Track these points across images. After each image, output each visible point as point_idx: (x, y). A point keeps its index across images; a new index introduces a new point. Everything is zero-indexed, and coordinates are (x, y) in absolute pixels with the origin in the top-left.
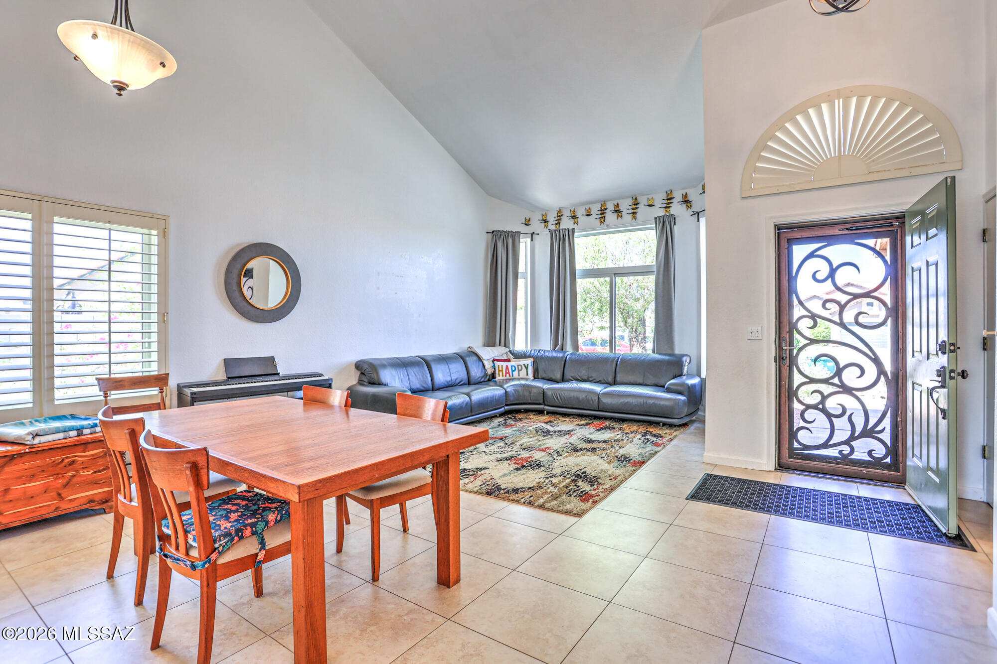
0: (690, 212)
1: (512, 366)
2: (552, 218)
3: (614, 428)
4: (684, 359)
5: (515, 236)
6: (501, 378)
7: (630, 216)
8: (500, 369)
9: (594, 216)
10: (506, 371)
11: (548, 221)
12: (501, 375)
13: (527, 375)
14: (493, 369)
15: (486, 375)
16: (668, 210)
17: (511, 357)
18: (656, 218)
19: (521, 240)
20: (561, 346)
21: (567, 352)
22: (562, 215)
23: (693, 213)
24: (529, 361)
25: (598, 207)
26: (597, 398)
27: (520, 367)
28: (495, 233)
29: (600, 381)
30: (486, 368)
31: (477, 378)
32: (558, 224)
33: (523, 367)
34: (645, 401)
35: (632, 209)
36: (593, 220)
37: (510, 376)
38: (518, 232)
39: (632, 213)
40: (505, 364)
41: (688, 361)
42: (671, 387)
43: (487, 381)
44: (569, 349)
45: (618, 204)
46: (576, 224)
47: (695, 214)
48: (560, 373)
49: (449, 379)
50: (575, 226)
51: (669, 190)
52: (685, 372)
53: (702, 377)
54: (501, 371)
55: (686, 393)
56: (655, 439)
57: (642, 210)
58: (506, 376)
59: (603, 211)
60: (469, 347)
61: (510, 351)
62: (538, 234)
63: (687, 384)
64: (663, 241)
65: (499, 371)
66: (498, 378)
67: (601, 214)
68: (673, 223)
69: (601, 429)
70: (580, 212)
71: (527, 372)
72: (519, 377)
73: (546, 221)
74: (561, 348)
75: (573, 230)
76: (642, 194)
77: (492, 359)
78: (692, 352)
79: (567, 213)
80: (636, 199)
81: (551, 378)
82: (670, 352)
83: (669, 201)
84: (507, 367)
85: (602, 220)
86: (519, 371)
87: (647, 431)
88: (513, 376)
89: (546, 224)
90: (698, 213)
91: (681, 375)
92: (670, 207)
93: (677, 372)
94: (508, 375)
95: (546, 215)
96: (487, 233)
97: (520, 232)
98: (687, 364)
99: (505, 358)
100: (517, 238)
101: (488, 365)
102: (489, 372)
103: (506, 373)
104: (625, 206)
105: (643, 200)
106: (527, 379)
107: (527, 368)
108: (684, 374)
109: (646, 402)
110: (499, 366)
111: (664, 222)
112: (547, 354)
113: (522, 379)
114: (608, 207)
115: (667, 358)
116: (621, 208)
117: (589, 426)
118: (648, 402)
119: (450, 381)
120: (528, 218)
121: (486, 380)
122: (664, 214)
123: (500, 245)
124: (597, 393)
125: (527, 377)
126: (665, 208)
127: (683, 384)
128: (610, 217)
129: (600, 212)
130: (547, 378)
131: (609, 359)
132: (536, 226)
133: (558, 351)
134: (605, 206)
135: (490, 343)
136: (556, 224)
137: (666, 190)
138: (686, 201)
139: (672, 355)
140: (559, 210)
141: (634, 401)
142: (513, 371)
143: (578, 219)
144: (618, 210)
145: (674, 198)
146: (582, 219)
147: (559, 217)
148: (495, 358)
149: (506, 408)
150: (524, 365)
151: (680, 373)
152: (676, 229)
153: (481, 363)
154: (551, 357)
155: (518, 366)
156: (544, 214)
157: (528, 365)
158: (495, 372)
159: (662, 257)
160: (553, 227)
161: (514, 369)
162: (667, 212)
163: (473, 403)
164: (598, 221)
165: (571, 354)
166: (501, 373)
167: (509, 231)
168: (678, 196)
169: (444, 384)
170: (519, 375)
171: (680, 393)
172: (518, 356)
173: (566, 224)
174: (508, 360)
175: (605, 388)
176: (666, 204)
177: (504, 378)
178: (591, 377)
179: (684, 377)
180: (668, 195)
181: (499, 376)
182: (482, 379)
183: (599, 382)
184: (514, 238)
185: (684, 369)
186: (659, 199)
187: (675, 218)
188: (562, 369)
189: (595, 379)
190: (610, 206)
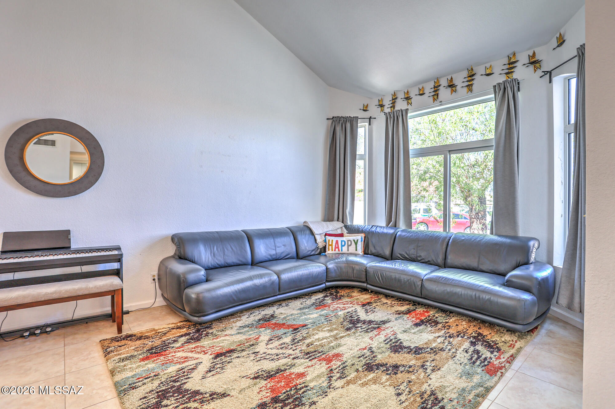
0: (539, 73)
1: (342, 241)
2: (387, 102)
3: (437, 323)
4: (531, 243)
5: (353, 122)
6: (330, 252)
7: (466, 89)
8: (330, 243)
9: (427, 94)
10: (335, 246)
11: (384, 106)
12: (330, 250)
13: (356, 250)
14: (325, 243)
15: (318, 248)
16: (510, 75)
17: (345, 231)
18: (495, 87)
19: (359, 125)
20: (395, 222)
21: (399, 228)
22: (396, 98)
23: (543, 74)
24: (359, 237)
25: (432, 84)
26: (420, 283)
27: (349, 243)
28: (334, 119)
29: (429, 261)
30: (317, 242)
31: (306, 251)
32: (394, 107)
33: (353, 243)
34: (477, 295)
35: (467, 81)
36: (427, 98)
37: (339, 251)
38: (356, 117)
39: (467, 86)
40: (335, 239)
41: (536, 245)
42: (514, 280)
43: (317, 255)
44: (402, 225)
45: (452, 78)
46: (409, 105)
47: (546, 74)
48: (389, 249)
49: (273, 252)
50: (409, 107)
51: (511, 54)
52: (532, 259)
53: (554, 265)
54: (331, 245)
55: (535, 290)
56: (488, 355)
57: (479, 81)
58: (335, 250)
59: (436, 89)
60: (305, 222)
61: (346, 227)
62: (375, 118)
63: (537, 279)
64: (503, 110)
65: (329, 245)
66: (329, 252)
67: (434, 92)
68: (516, 89)
69: (422, 323)
70: (413, 93)
71: (356, 247)
72: (348, 252)
73: (382, 106)
74: (394, 224)
75: (407, 109)
76: (479, 64)
77: (324, 234)
78: (542, 235)
79: (401, 96)
80: (472, 69)
81: (381, 254)
82: (512, 234)
83: (511, 66)
84: (337, 242)
85: (436, 97)
86: (348, 246)
87: (480, 334)
88: (342, 251)
89: (382, 108)
90: (550, 73)
91: (527, 263)
92: (512, 72)
93: (520, 259)
94: (337, 249)
95: (382, 100)
96: (328, 119)
97: (358, 117)
98: (534, 251)
99: (339, 232)
100: (354, 123)
101: (320, 240)
102: (321, 245)
103: (336, 248)
104: (460, 80)
105: (480, 70)
106: (356, 255)
107: (356, 244)
108: (531, 262)
109: (479, 297)
110: (329, 240)
111: (505, 88)
112: (378, 230)
113: (351, 254)
114: (441, 83)
115: (508, 241)
116: (455, 82)
117: (408, 316)
118: (481, 297)
119: (274, 255)
120: (366, 105)
121: (316, 253)
122: (505, 80)
123: (338, 129)
124: (420, 278)
125: (356, 252)
126: (507, 74)
127: (530, 278)
128: (444, 93)
129: (433, 90)
130: (376, 254)
131: (440, 238)
132: (374, 111)
133: (391, 228)
134: (439, 82)
135: (328, 218)
136: (391, 107)
137: (508, 54)
138: (534, 62)
139: (515, 238)
140: (393, 94)
141: (463, 292)
142: (342, 246)
143: (412, 100)
144: (452, 85)
145: (517, 61)
146: (415, 99)
147: (394, 100)
148: (327, 233)
149: (327, 284)
150: (354, 240)
151: (526, 261)
152: (520, 96)
153: (313, 237)
154: (382, 233)
155: (348, 241)
156: (380, 99)
157: (357, 240)
158: (326, 246)
159: (502, 126)
160: (387, 110)
161: (343, 244)
162: (509, 77)
163: (282, 281)
164: (431, 99)
165: (403, 231)
166: (330, 247)
167: (347, 117)
168: (523, 58)
169: (267, 257)
170: (348, 250)
171: (527, 290)
172: (352, 230)
173: (401, 105)
174: (341, 235)
175: (432, 272)
176: (507, 69)
177: (334, 252)
178: (420, 256)
179: (532, 267)
180: (510, 58)
181: (329, 250)
182: (311, 252)
183: (428, 263)
184: (353, 123)
185: (531, 256)
186: (499, 66)
187: (518, 83)
188: (392, 246)
189: (423, 259)
190: (444, 82)
